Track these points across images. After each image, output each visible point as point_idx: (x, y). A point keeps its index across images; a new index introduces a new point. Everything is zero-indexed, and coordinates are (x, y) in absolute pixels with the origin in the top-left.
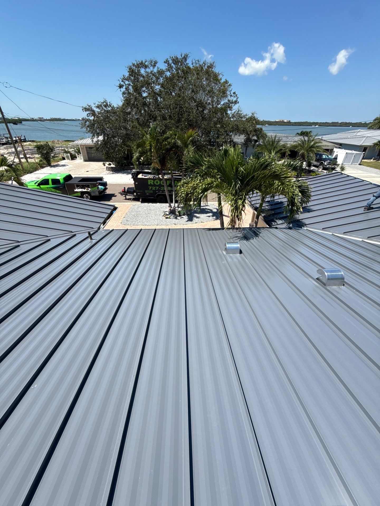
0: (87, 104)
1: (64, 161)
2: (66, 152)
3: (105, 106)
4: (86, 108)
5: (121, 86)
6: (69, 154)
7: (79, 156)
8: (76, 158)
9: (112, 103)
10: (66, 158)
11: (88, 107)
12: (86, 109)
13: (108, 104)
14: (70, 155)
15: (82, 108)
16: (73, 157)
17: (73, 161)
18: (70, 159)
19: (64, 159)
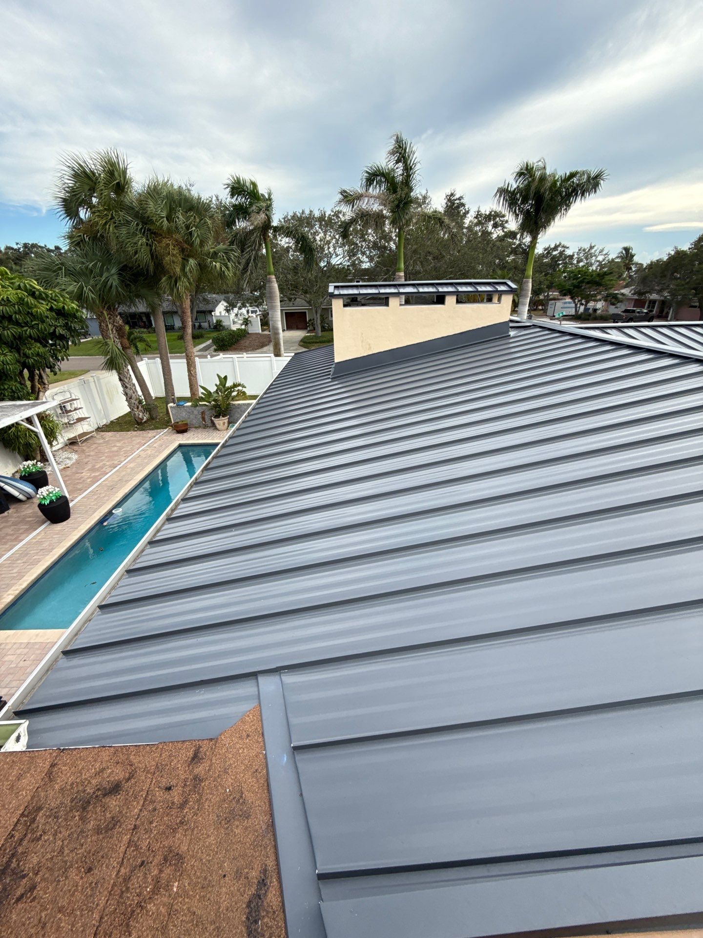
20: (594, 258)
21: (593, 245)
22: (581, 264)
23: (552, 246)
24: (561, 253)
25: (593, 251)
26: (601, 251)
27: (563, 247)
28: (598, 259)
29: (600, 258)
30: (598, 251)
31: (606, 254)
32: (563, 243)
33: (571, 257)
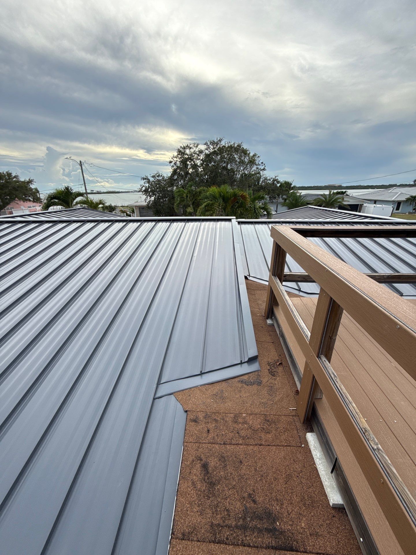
2: (123, 212)
3: (158, 176)
5: (171, 162)
6: (125, 214)
7: (133, 215)
9: (163, 174)
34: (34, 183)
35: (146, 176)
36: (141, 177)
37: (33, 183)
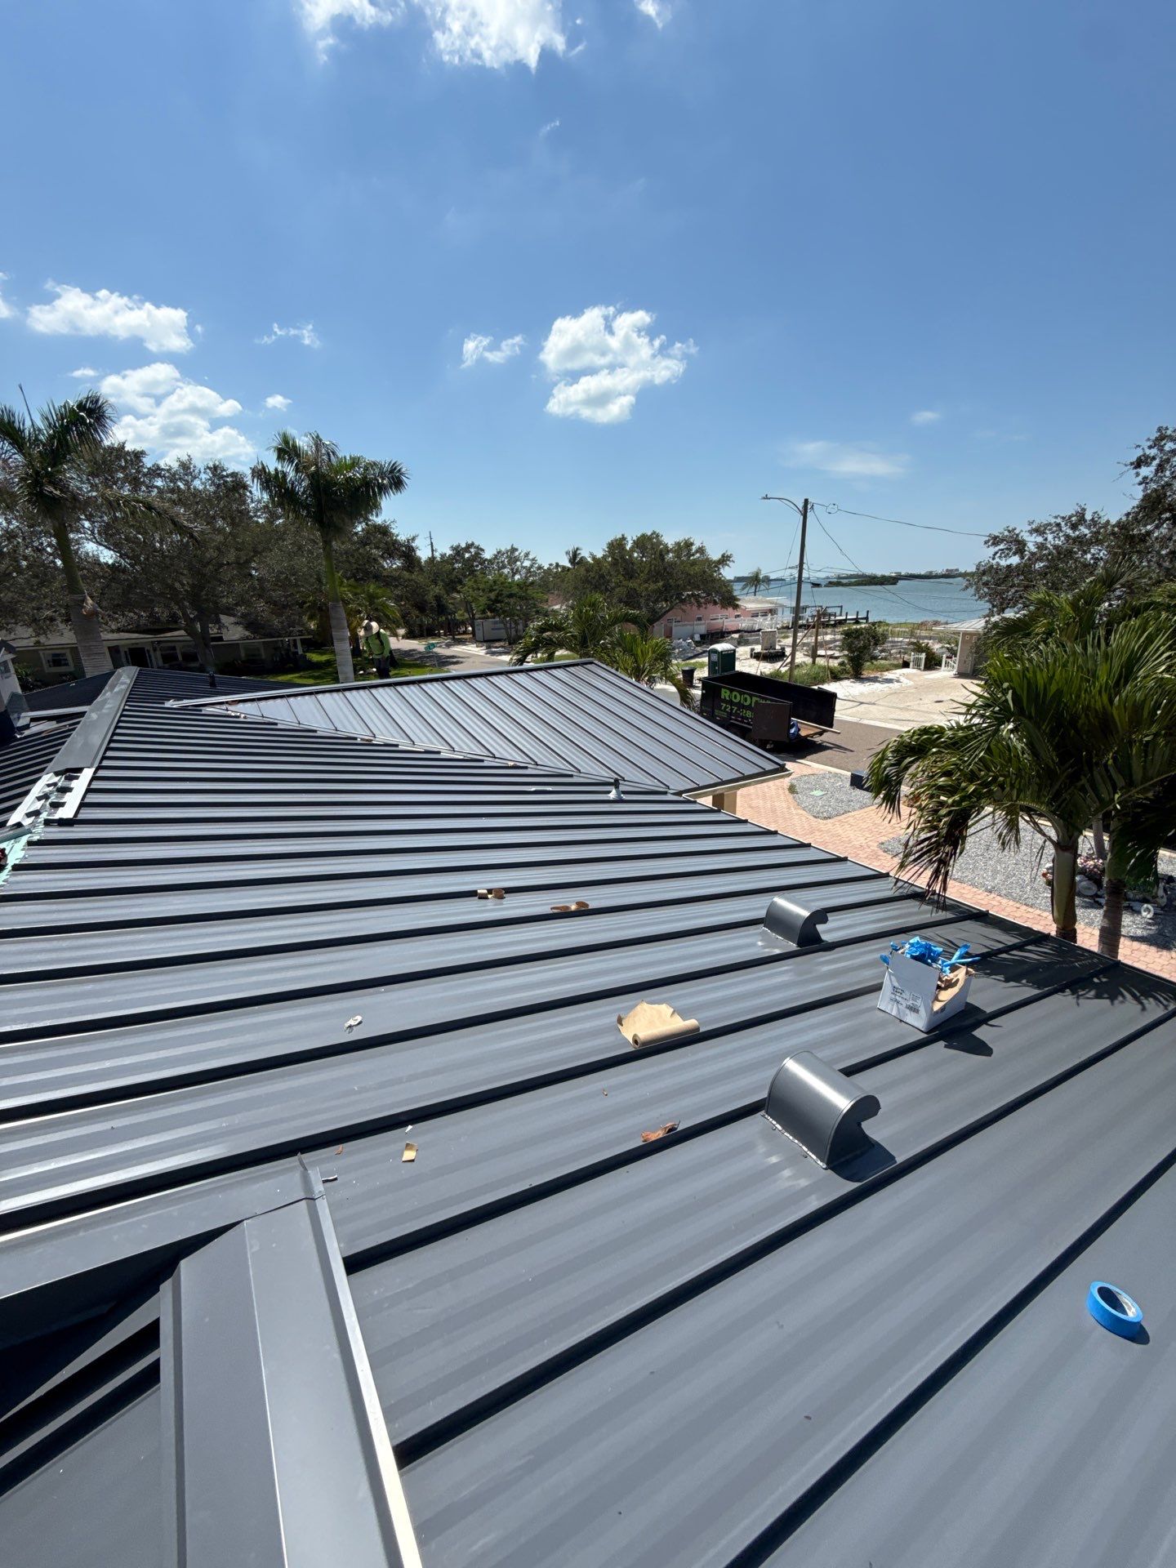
0: (1005, 526)
1: (905, 670)
2: (919, 648)
3: (1074, 527)
4: (995, 538)
5: (1139, 463)
6: (923, 656)
7: (949, 660)
8: (940, 666)
9: (1101, 514)
10: (911, 664)
11: (1006, 533)
12: (995, 540)
13: (1088, 517)
14: (926, 659)
15: (987, 538)
16: (932, 663)
17: (926, 672)
18: (922, 667)
19: (906, 665)
20: (518, 563)
21: (515, 546)
22: (506, 571)
23: (463, 545)
24: (477, 554)
25: (517, 553)
26: (527, 555)
27: (477, 548)
28: (524, 565)
29: (527, 563)
30: (522, 554)
31: (533, 559)
32: (476, 544)
33: (490, 561)
34: (731, 564)
35: (1009, 531)
36: (989, 536)
37: (728, 562)
